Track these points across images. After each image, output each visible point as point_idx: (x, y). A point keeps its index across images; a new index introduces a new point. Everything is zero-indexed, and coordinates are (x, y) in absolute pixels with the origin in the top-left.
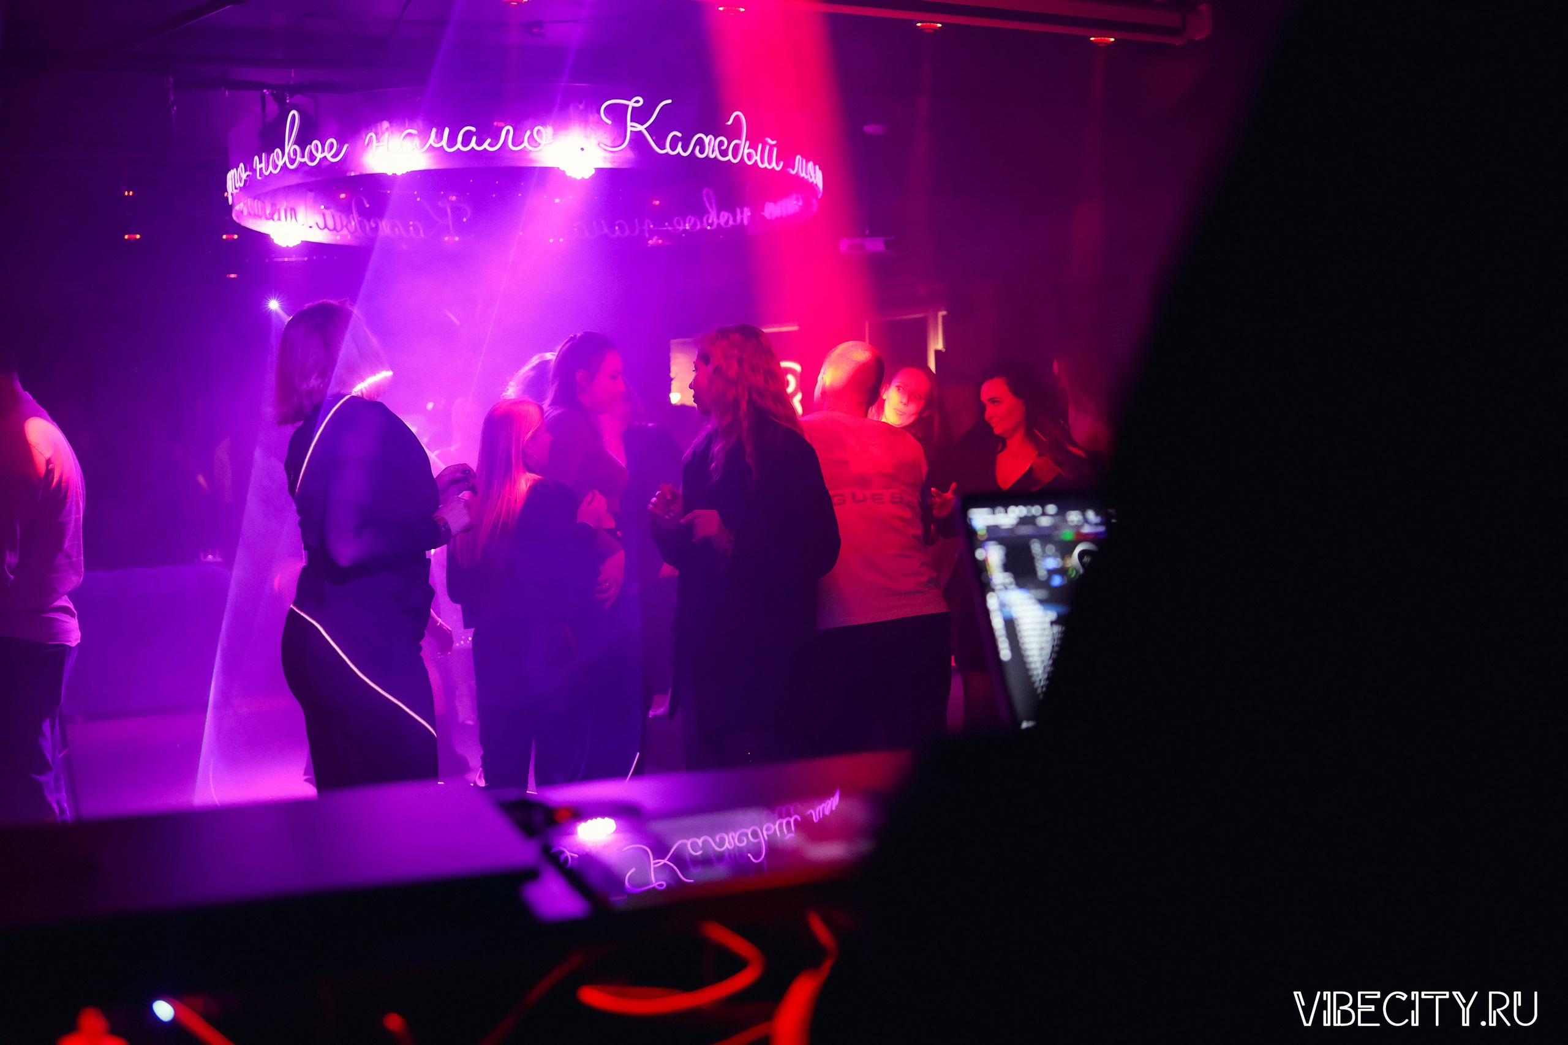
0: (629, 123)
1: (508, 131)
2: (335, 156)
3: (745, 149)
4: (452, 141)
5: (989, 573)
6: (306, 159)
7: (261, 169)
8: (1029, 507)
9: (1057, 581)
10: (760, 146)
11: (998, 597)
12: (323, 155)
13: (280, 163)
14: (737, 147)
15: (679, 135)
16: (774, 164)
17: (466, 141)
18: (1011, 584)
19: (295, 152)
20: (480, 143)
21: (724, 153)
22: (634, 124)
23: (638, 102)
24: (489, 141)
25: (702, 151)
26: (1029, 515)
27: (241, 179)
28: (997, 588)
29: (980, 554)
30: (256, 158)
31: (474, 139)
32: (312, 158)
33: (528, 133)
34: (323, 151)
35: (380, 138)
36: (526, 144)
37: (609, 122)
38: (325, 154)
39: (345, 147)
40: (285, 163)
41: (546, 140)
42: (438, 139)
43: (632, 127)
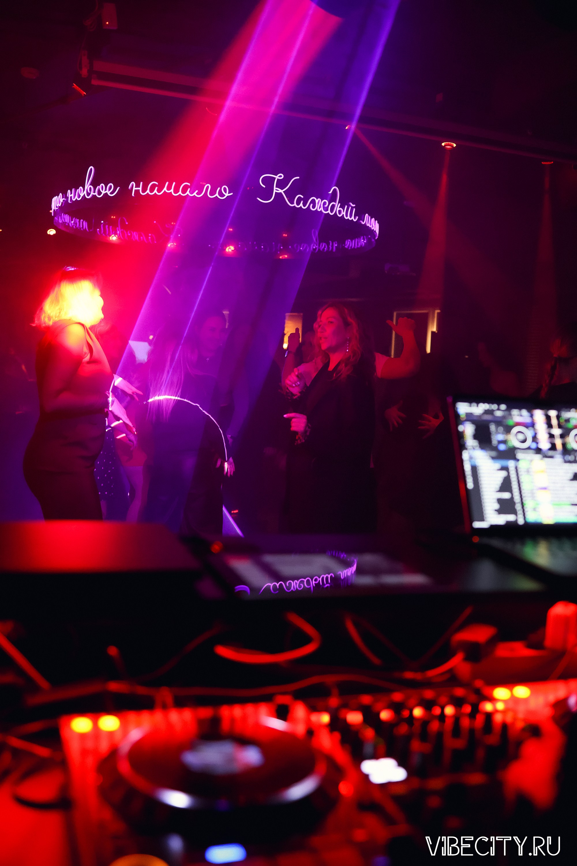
0: (275, 188)
1: (208, 187)
2: (111, 193)
3: (337, 208)
4: (176, 191)
5: (465, 439)
6: (96, 194)
7: (71, 197)
8: (491, 405)
9: (502, 447)
10: (346, 207)
11: (469, 453)
12: (106, 192)
13: (82, 195)
14: (333, 206)
16: (353, 218)
17: (184, 191)
18: (476, 446)
19: (90, 188)
20: (191, 192)
21: (326, 209)
22: (278, 189)
23: (280, 176)
24: (197, 191)
25: (314, 207)
26: (490, 409)
27: (60, 202)
28: (469, 448)
29: (461, 428)
30: (69, 191)
31: (189, 189)
32: (99, 193)
33: (219, 189)
34: (106, 190)
35: (138, 186)
36: (217, 195)
37: (264, 186)
38: (107, 191)
39: (118, 188)
40: (84, 195)
41: (229, 193)
42: (169, 188)
43: (276, 190)
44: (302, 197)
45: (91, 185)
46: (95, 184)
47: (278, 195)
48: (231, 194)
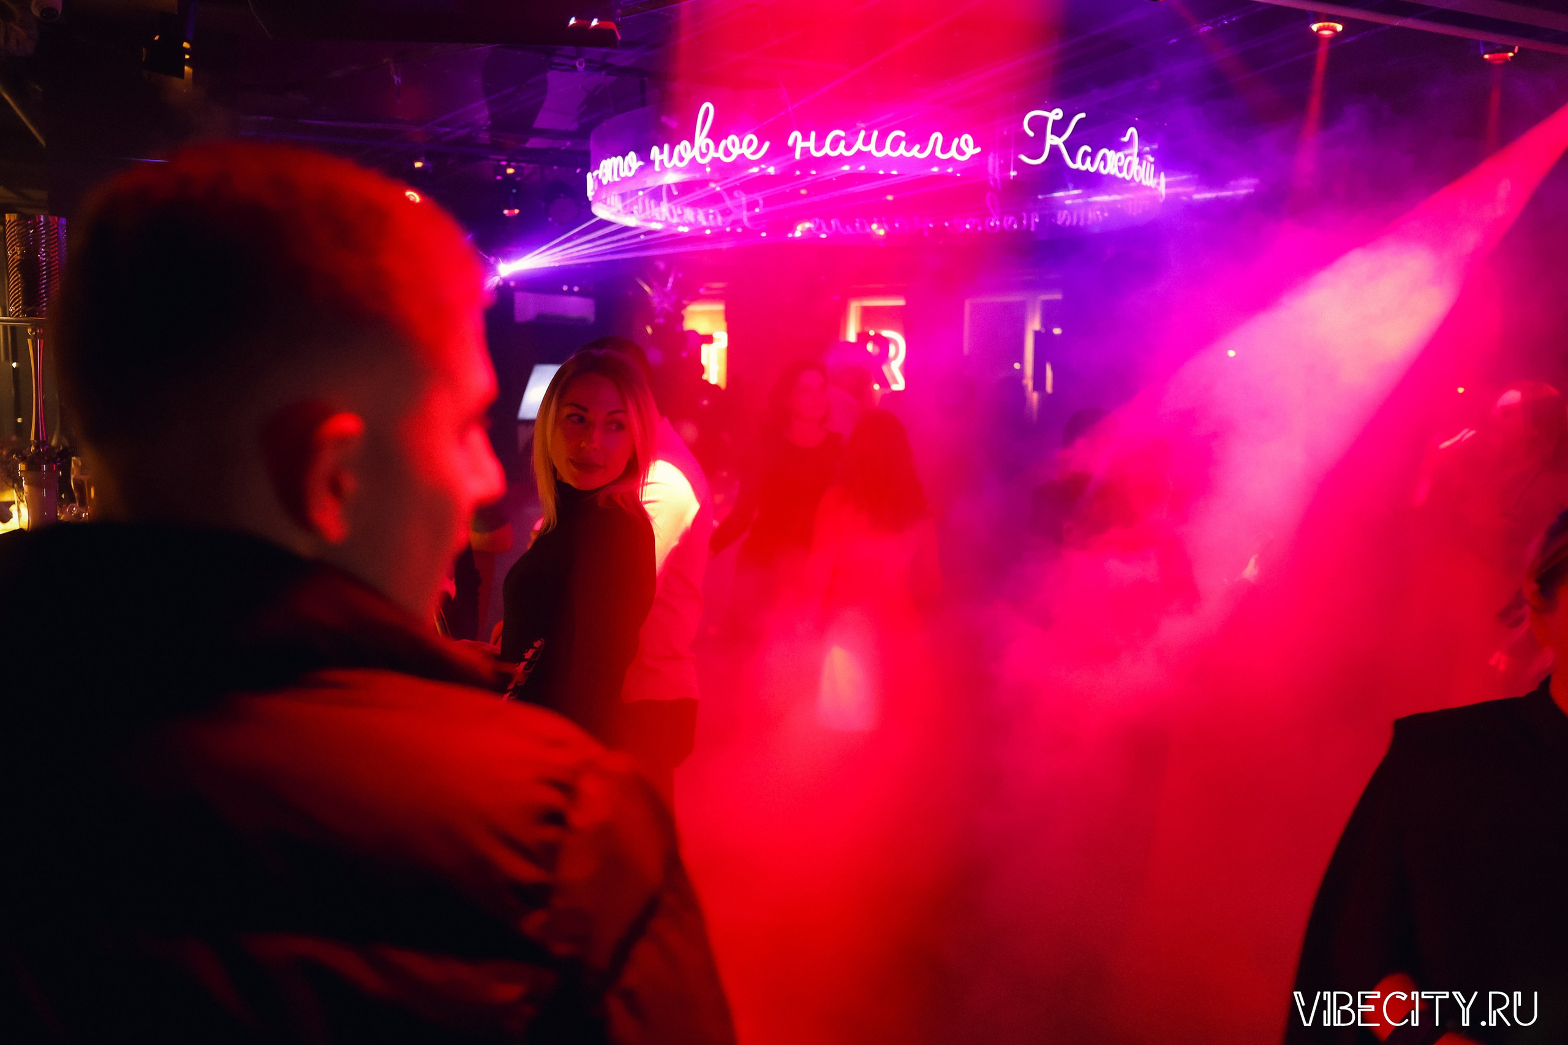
0: (1048, 136)
1: (937, 138)
2: (755, 153)
3: (1135, 166)
4: (880, 146)
6: (720, 154)
7: (662, 161)
10: (1144, 163)
12: (740, 152)
13: (688, 157)
14: (1130, 163)
16: (1151, 181)
17: (895, 146)
19: (708, 146)
20: (908, 149)
21: (1120, 169)
22: (1054, 137)
23: (1057, 114)
24: (917, 147)
25: (1105, 167)
27: (630, 168)
30: (655, 150)
31: (903, 144)
32: (727, 153)
33: (956, 140)
34: (741, 147)
35: (806, 138)
36: (953, 153)
37: (1032, 134)
38: (743, 150)
39: (767, 145)
40: (694, 158)
41: (975, 148)
42: (866, 142)
43: (1051, 140)
44: (1089, 149)
45: (709, 136)
46: (717, 135)
47: (1055, 149)
48: (978, 150)
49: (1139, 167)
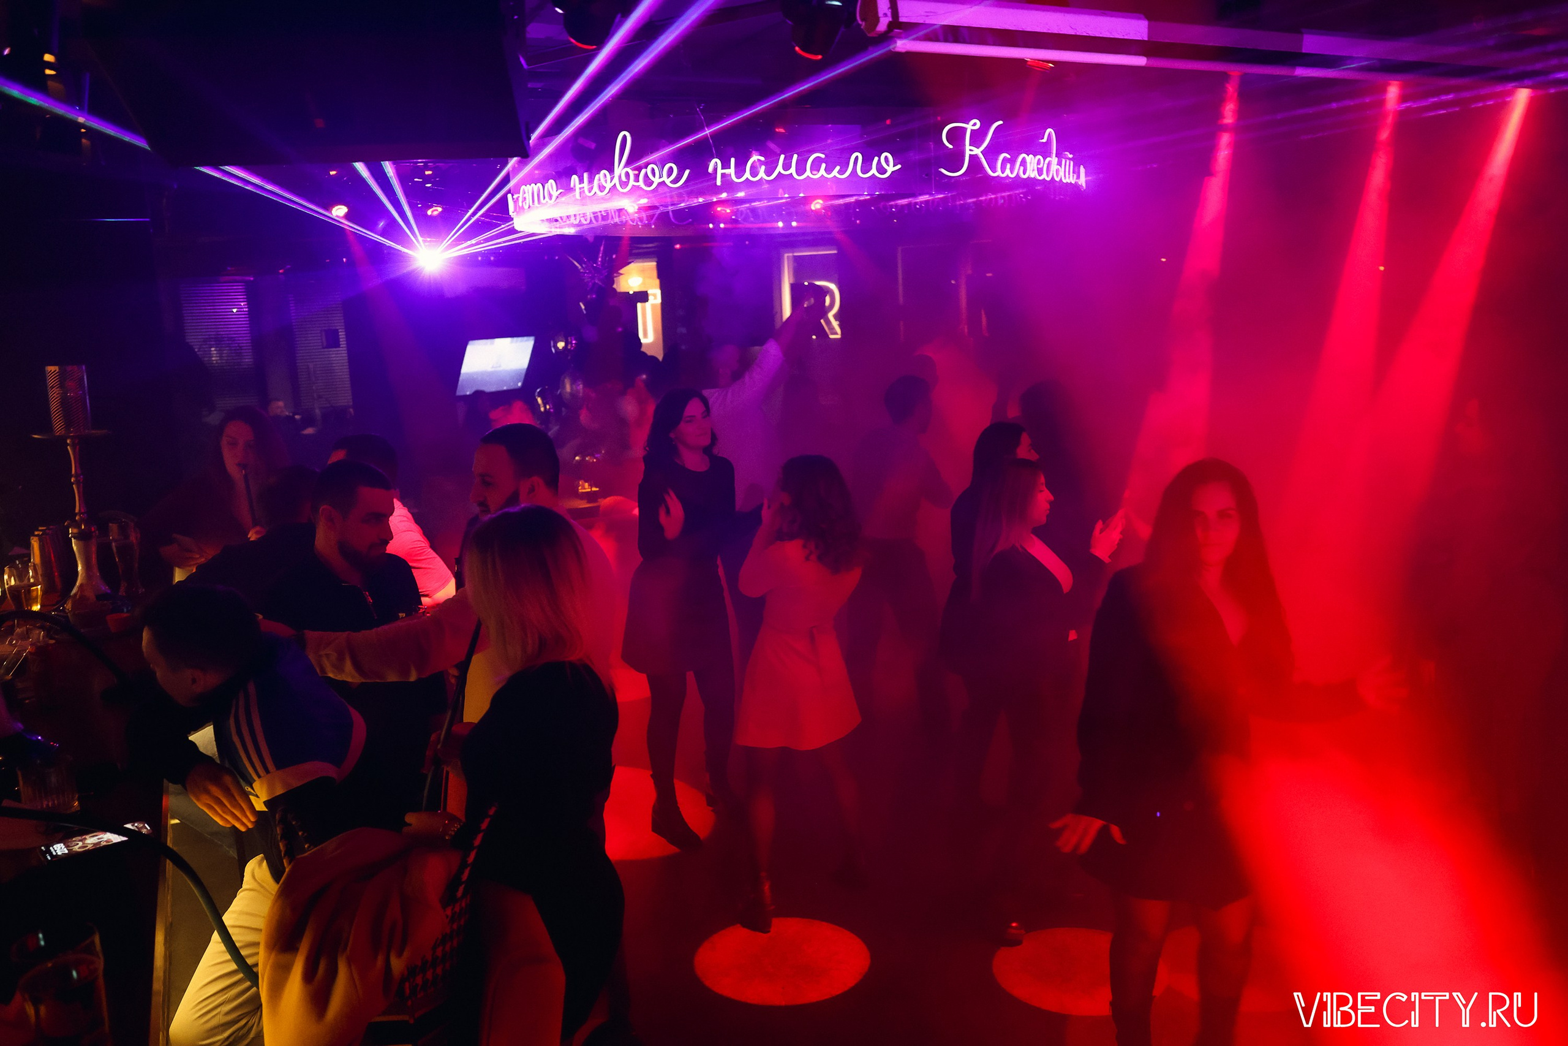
0: (968, 147)
1: (857, 158)
2: (676, 181)
3: (1054, 167)
4: (801, 170)
6: (641, 183)
7: (582, 190)
10: (1063, 161)
12: (661, 180)
13: (608, 185)
14: (1049, 164)
15: (1009, 156)
17: (816, 167)
19: (627, 175)
20: (829, 170)
21: (1040, 172)
22: (972, 148)
23: (975, 124)
24: (838, 168)
25: (1024, 172)
27: (550, 196)
30: (574, 179)
31: (824, 166)
32: (648, 182)
33: (876, 159)
34: (661, 175)
35: (726, 165)
36: (874, 171)
37: (951, 146)
38: (665, 178)
39: (687, 172)
40: (615, 186)
41: (895, 165)
42: (787, 166)
43: (969, 150)
45: (628, 164)
46: (635, 164)
47: (974, 160)
48: (899, 166)
49: (1059, 167)
